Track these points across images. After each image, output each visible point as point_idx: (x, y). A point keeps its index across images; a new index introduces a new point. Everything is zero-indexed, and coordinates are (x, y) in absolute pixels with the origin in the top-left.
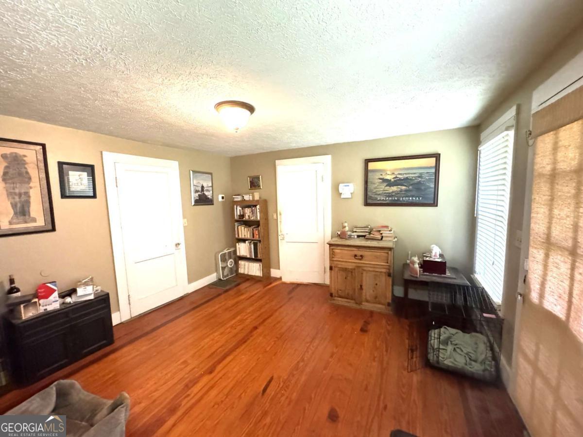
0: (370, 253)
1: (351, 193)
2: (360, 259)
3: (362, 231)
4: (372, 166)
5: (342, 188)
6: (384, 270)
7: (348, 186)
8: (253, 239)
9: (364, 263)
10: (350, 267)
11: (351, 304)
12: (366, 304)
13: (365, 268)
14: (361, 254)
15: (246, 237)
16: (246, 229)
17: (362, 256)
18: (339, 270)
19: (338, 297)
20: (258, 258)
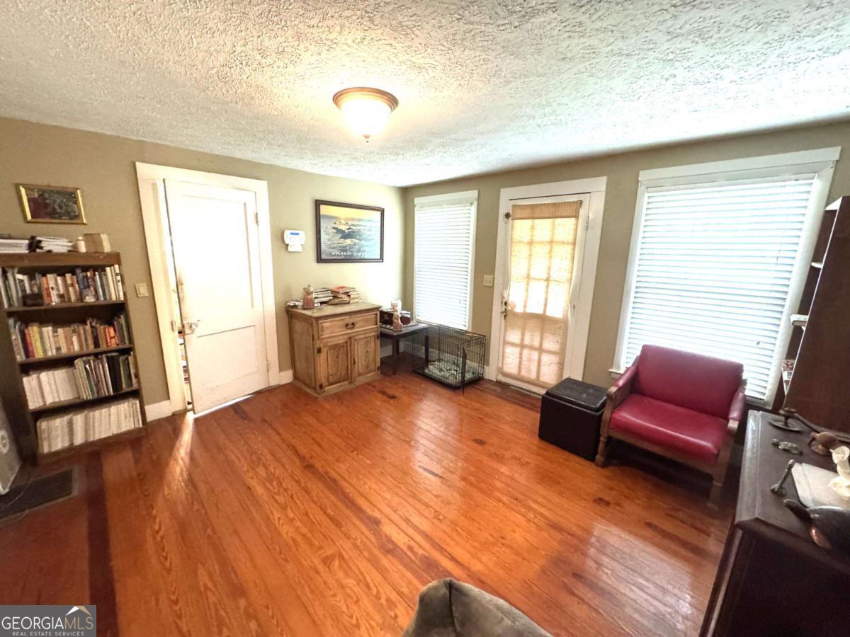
0: (360, 318)
1: (302, 245)
2: (352, 328)
3: (325, 295)
4: (325, 210)
5: (288, 238)
6: (373, 334)
7: (297, 234)
8: (98, 350)
9: (356, 332)
10: (342, 341)
11: (344, 386)
12: (360, 378)
13: (357, 338)
14: (352, 321)
15: (72, 350)
16: (60, 331)
17: (353, 324)
18: (330, 349)
19: (328, 386)
20: (123, 391)
